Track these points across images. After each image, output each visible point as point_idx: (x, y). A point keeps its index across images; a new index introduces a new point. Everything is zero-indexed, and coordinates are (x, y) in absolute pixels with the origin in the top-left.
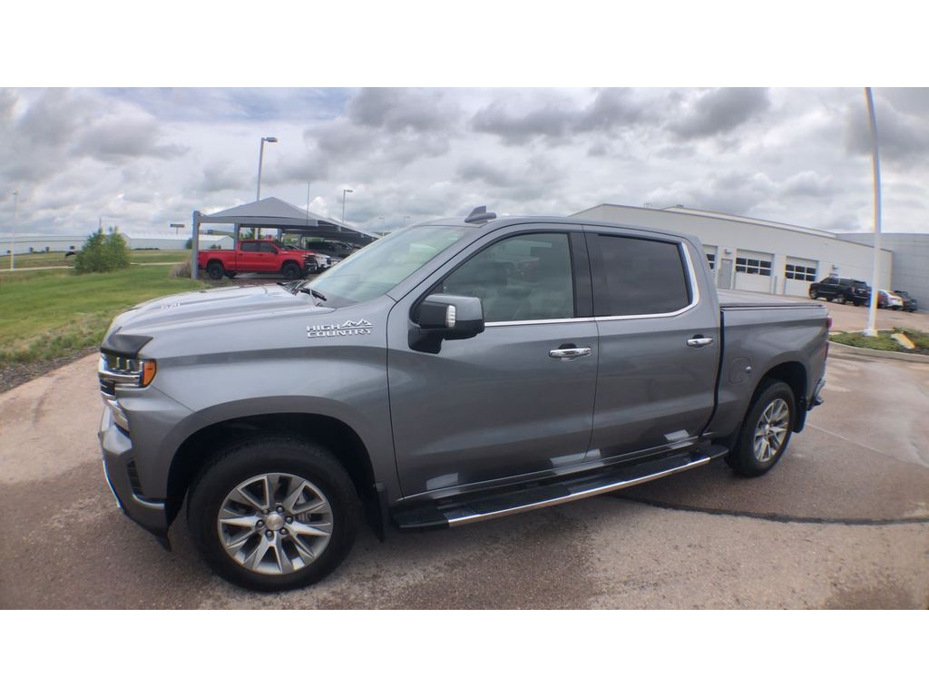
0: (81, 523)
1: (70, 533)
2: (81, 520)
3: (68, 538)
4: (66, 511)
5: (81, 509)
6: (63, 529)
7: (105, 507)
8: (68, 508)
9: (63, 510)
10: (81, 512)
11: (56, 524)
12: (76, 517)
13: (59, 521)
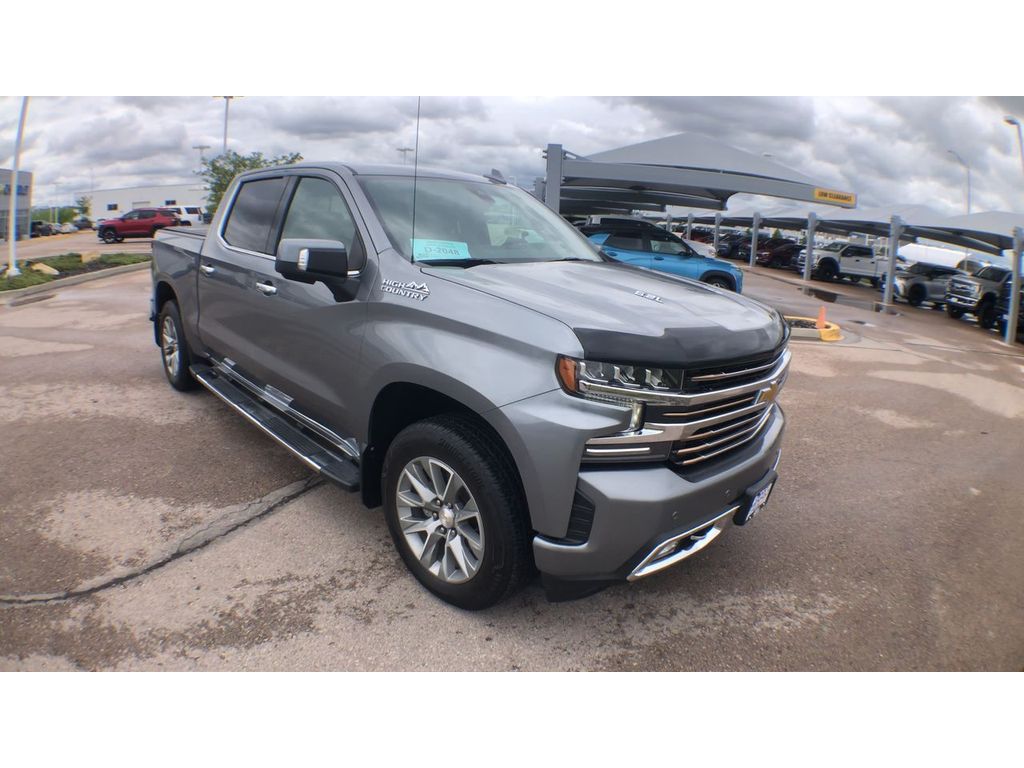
0: (794, 593)
1: (812, 583)
2: (794, 597)
3: (816, 578)
4: (812, 617)
5: (788, 614)
6: (820, 591)
7: (755, 607)
8: (809, 622)
9: (817, 621)
10: (791, 609)
11: (831, 599)
12: (799, 604)
13: (824, 602)
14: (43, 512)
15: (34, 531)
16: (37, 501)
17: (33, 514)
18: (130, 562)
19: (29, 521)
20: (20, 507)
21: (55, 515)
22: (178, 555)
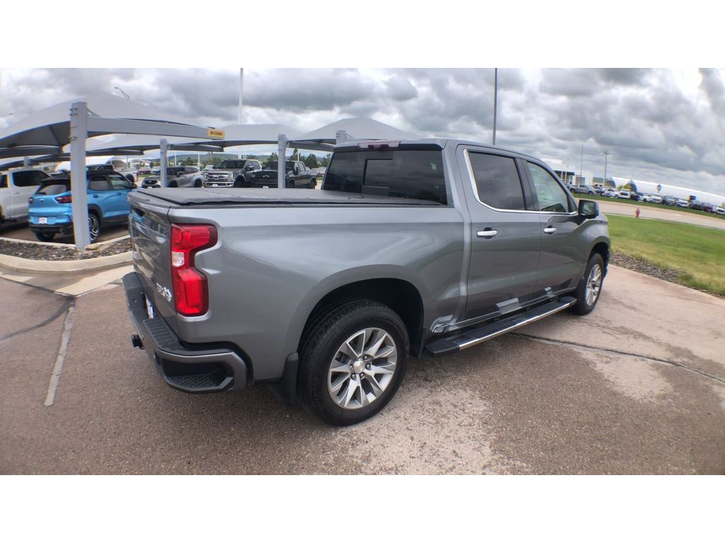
14: (664, 397)
15: (675, 391)
16: (661, 406)
17: (670, 400)
18: (644, 360)
19: (675, 398)
20: (675, 409)
21: (657, 392)
22: (625, 354)
